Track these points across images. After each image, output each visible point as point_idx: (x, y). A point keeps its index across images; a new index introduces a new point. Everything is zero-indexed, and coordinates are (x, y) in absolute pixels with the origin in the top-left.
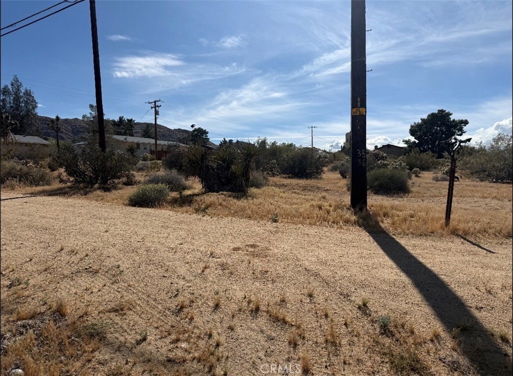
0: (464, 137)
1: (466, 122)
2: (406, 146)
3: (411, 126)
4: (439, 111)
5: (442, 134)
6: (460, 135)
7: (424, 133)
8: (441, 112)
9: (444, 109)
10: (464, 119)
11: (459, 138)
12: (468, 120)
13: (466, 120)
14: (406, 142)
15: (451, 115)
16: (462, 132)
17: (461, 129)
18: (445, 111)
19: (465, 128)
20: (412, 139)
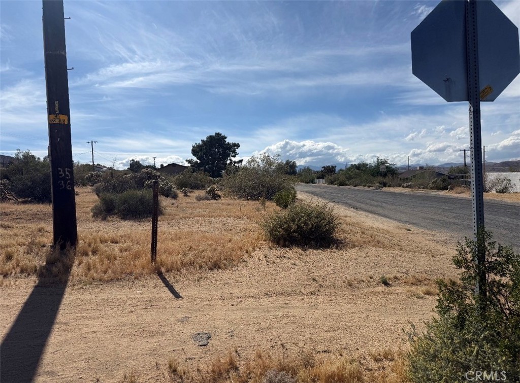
0: (236, 159)
1: (238, 146)
2: (189, 165)
3: (193, 147)
4: (216, 134)
5: (220, 155)
6: (234, 156)
7: (204, 154)
8: (218, 134)
9: (220, 133)
10: (236, 143)
11: (233, 159)
12: (240, 144)
13: (238, 144)
14: (189, 162)
15: (226, 138)
16: (235, 155)
17: (234, 152)
18: (221, 135)
19: (237, 151)
20: (195, 159)
